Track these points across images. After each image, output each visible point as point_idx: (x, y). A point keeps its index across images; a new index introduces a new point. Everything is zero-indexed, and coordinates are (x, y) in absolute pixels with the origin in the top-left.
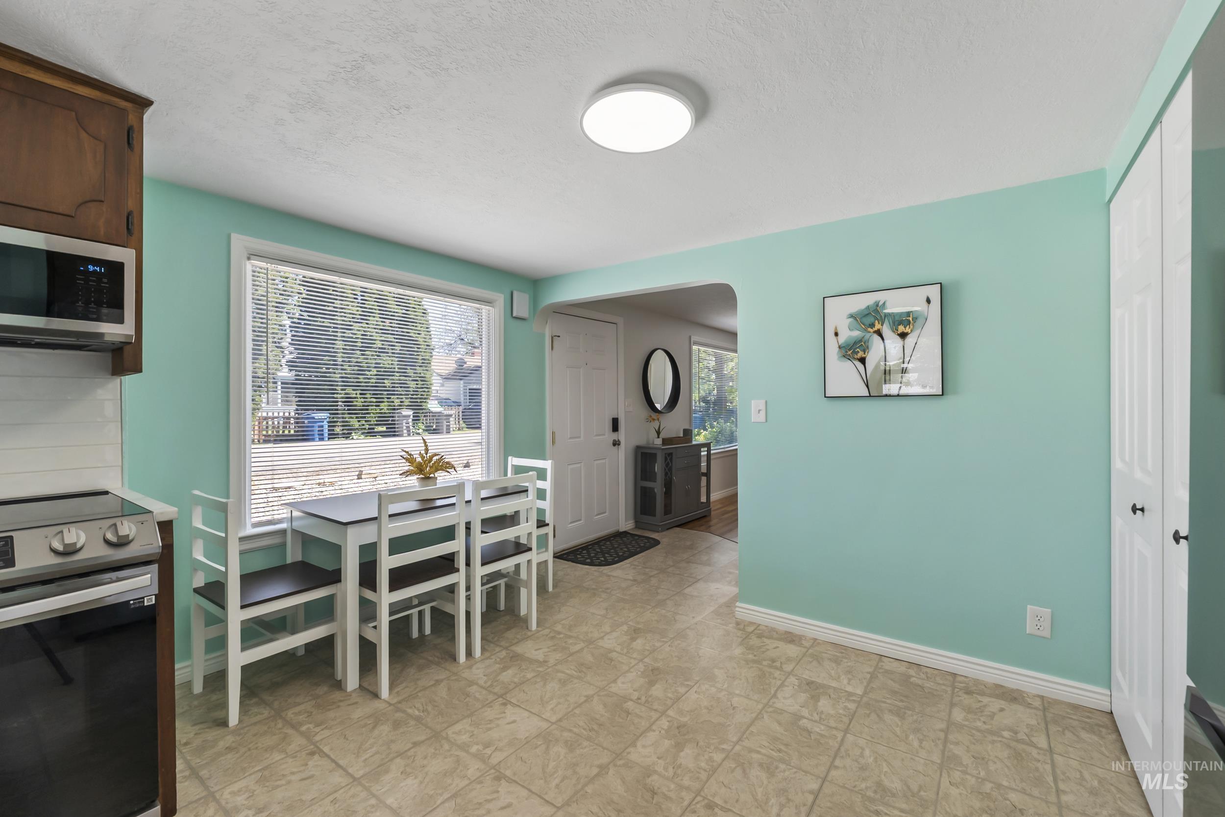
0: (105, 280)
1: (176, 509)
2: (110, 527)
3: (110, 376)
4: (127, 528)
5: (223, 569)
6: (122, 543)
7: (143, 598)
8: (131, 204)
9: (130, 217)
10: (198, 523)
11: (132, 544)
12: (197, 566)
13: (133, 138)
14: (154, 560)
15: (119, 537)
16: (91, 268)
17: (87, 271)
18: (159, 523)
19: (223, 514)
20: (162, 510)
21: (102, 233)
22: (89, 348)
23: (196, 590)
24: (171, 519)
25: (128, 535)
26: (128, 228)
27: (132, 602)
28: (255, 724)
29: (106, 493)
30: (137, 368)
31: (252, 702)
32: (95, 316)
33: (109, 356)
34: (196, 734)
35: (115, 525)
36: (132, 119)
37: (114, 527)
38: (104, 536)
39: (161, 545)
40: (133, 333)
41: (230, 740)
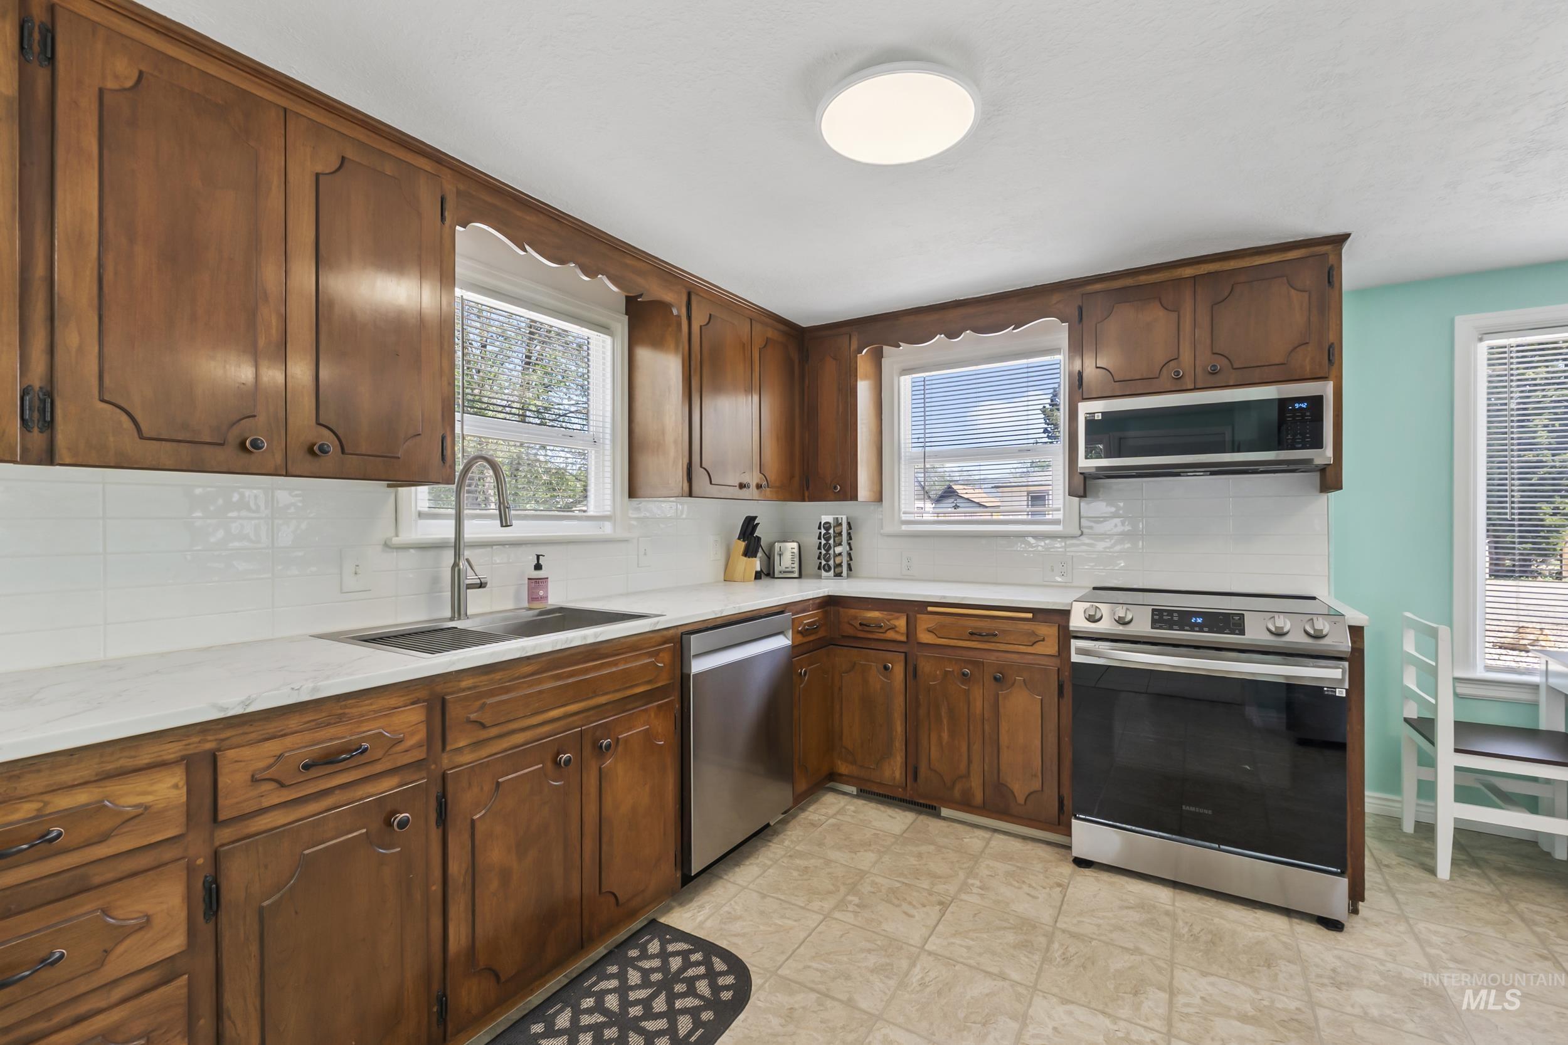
0: (1308, 414)
1: (1367, 617)
2: (1309, 620)
3: (1318, 494)
4: (1322, 625)
5: (1433, 701)
6: (1318, 636)
7: (1335, 688)
8: (1332, 338)
9: (1331, 349)
10: (1410, 647)
11: (1326, 638)
12: (1408, 694)
13: (1333, 275)
14: (1346, 658)
15: (1315, 630)
16: (1297, 406)
17: (1294, 409)
18: (1350, 627)
19: (1433, 641)
20: (1355, 617)
21: (1308, 368)
22: (1300, 470)
23: (1406, 720)
24: (1362, 625)
25: (1322, 630)
26: (1329, 359)
27: (1325, 689)
28: (1471, 891)
29: (1314, 598)
30: (1338, 486)
31: (1472, 870)
32: (1300, 445)
33: (1318, 474)
34: (1399, 864)
35: (1312, 619)
36: (1332, 259)
37: (1311, 621)
38: (1304, 628)
39: (1350, 645)
40: (1332, 456)
41: (1436, 888)
